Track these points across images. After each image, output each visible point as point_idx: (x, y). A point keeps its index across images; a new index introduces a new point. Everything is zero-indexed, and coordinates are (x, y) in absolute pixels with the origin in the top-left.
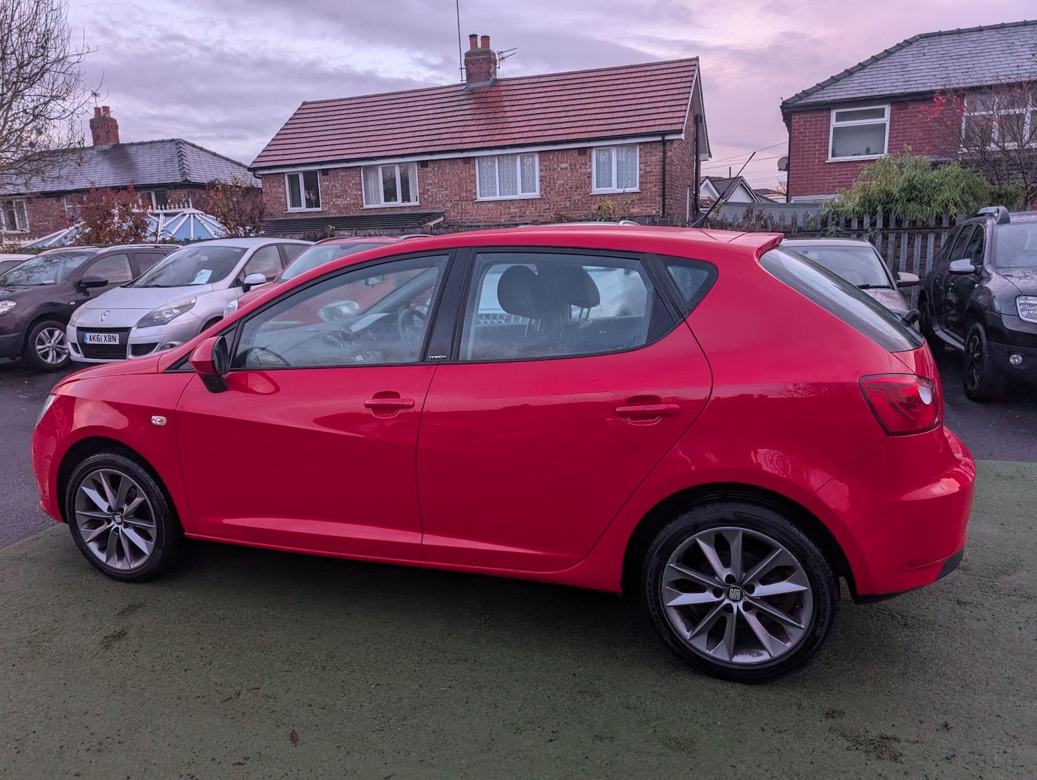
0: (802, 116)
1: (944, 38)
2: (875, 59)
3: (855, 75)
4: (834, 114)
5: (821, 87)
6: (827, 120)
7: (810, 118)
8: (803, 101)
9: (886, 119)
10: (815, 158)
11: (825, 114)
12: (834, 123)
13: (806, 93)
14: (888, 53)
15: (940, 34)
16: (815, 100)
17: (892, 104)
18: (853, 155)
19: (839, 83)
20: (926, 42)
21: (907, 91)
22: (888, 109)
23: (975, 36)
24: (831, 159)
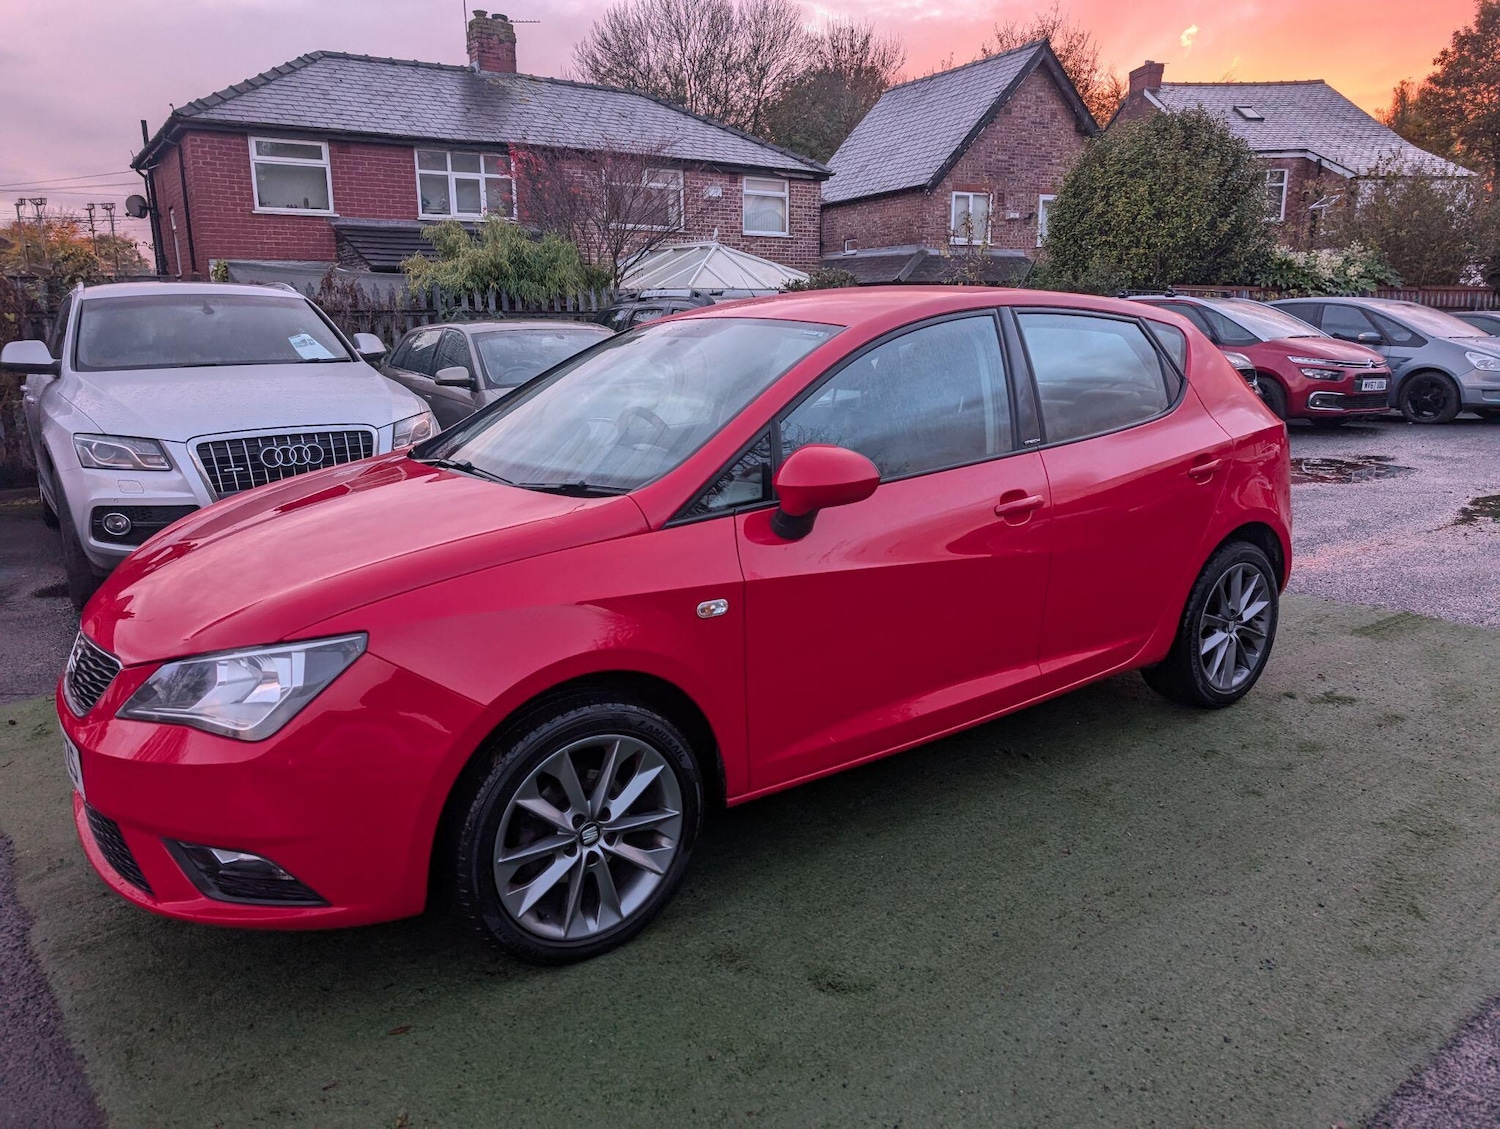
0: (205, 137)
1: (352, 64)
2: (278, 73)
3: (261, 90)
4: (252, 142)
5: (220, 98)
6: (244, 150)
7: (219, 142)
8: (203, 116)
9: (325, 162)
10: (236, 205)
11: (239, 140)
12: (255, 158)
13: (202, 105)
14: (291, 68)
15: (346, 57)
16: (222, 118)
17: (330, 142)
18: (288, 206)
19: (243, 98)
20: (335, 64)
21: (348, 128)
22: (325, 148)
23: (390, 70)
24: (258, 209)
